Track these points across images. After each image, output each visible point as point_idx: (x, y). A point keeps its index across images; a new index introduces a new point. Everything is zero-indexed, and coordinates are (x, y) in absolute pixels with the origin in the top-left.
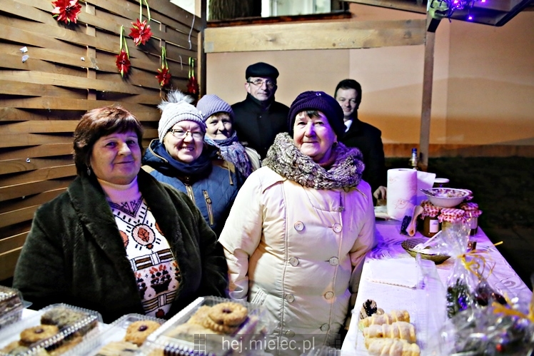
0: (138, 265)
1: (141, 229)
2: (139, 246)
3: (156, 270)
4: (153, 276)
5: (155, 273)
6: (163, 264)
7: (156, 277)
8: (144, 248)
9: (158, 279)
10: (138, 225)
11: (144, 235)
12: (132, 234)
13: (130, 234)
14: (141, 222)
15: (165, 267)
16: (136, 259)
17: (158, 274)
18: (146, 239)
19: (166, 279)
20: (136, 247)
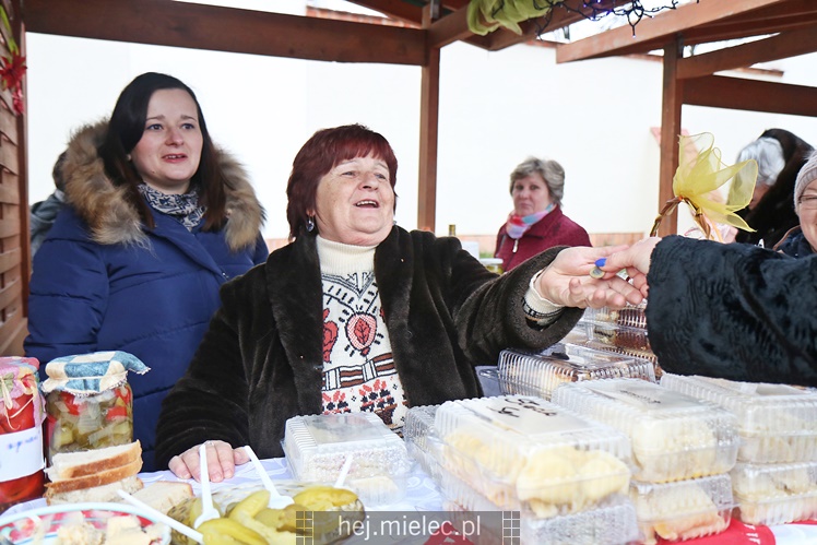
0: (342, 379)
1: (360, 320)
2: (351, 349)
3: (369, 389)
4: (364, 400)
5: (368, 394)
6: (381, 379)
7: (369, 400)
8: (357, 353)
9: (373, 405)
10: (359, 313)
11: (362, 332)
12: (347, 324)
13: (344, 324)
14: (364, 310)
15: (384, 383)
16: (341, 369)
17: (373, 396)
18: (363, 339)
19: (386, 405)
20: (346, 349)
